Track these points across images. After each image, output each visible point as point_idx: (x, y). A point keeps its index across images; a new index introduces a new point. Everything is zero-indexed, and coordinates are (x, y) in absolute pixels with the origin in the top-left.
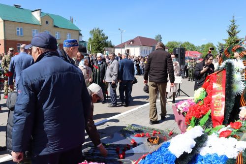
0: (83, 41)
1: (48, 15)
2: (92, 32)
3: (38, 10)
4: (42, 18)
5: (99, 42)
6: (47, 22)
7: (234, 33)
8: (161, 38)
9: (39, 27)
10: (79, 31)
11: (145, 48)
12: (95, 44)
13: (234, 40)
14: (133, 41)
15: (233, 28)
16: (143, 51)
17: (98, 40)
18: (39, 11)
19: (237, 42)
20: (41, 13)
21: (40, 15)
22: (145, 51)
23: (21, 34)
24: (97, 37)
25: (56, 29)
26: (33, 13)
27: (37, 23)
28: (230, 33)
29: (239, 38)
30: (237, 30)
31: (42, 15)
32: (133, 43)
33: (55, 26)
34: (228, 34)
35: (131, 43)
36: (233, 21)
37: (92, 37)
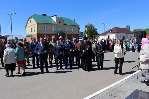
0: (81, 32)
1: (60, 18)
2: (86, 26)
4: (57, 20)
6: (60, 22)
8: (129, 28)
9: (56, 25)
10: (78, 26)
11: (119, 34)
12: (88, 33)
14: (111, 30)
16: (118, 36)
17: (91, 31)
20: (57, 17)
21: (56, 18)
22: (120, 36)
23: (46, 30)
24: (90, 29)
25: (65, 26)
26: (52, 18)
27: (54, 23)
31: (57, 18)
33: (65, 24)
35: (110, 31)
37: (87, 29)
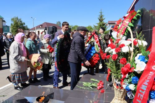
0: (6, 26)
2: (12, 19)
5: (17, 26)
7: (102, 20)
8: (60, 24)
10: (2, 18)
12: (15, 28)
13: (102, 24)
14: (42, 25)
15: (101, 17)
17: (17, 25)
19: (104, 25)
24: (16, 23)
28: (100, 20)
29: (105, 23)
30: (103, 18)
34: (99, 20)
35: (41, 27)
36: (101, 13)
37: (13, 23)
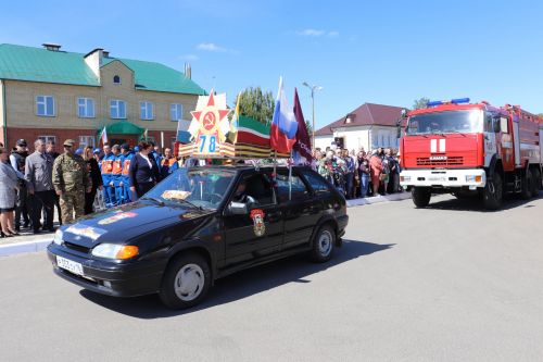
1: (118, 61)
3: (96, 51)
4: (103, 68)
6: (117, 79)
9: (96, 92)
11: (384, 132)
14: (352, 116)
16: (380, 140)
18: (96, 54)
21: (100, 62)
22: (386, 139)
23: (50, 111)
26: (86, 60)
27: (93, 83)
31: (105, 63)
32: (353, 120)
35: (348, 120)
